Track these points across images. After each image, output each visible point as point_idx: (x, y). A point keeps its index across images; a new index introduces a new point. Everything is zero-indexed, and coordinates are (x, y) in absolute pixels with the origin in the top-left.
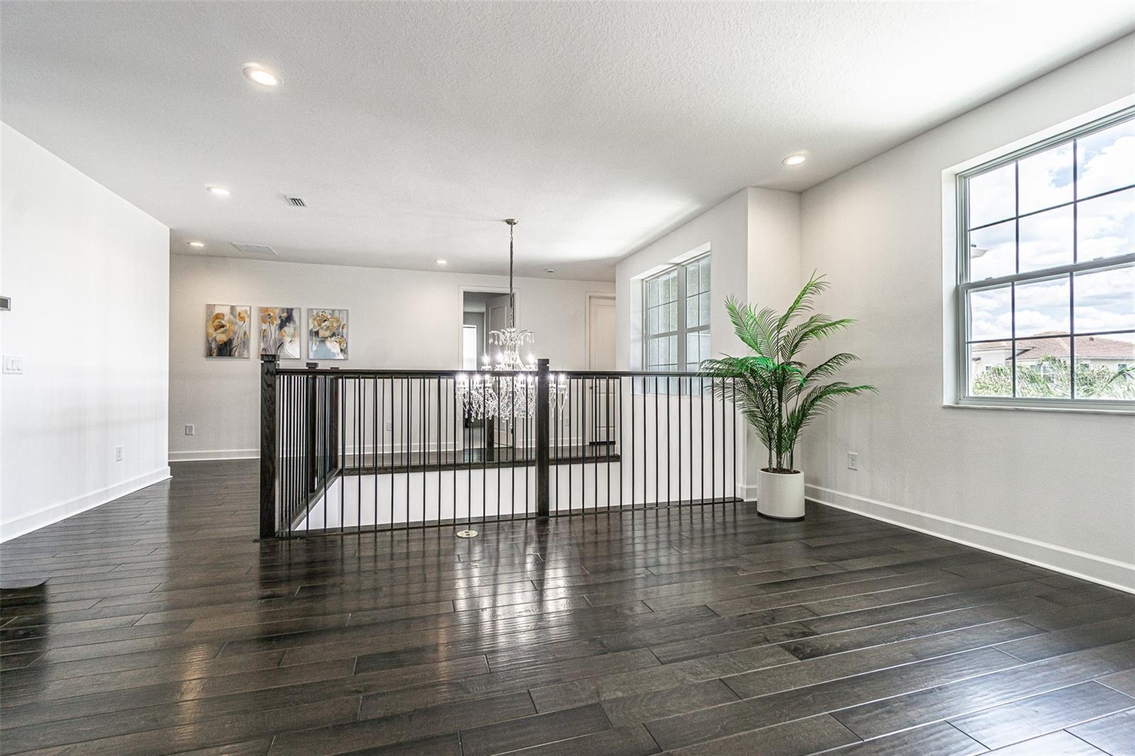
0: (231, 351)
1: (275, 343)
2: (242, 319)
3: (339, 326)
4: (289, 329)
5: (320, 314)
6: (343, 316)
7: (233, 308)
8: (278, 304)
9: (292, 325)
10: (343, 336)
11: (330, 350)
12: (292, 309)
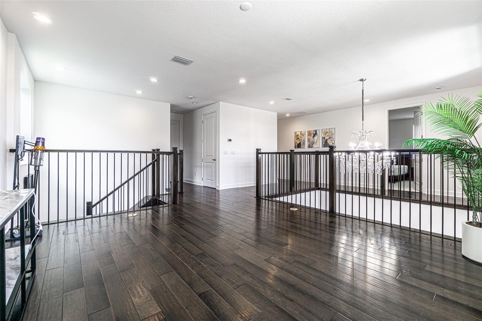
0: (300, 146)
1: (312, 143)
2: (303, 135)
3: (332, 135)
4: (316, 137)
5: (325, 130)
6: (333, 130)
7: (301, 132)
8: (312, 129)
9: (317, 136)
10: (333, 138)
11: (329, 144)
12: (317, 130)
